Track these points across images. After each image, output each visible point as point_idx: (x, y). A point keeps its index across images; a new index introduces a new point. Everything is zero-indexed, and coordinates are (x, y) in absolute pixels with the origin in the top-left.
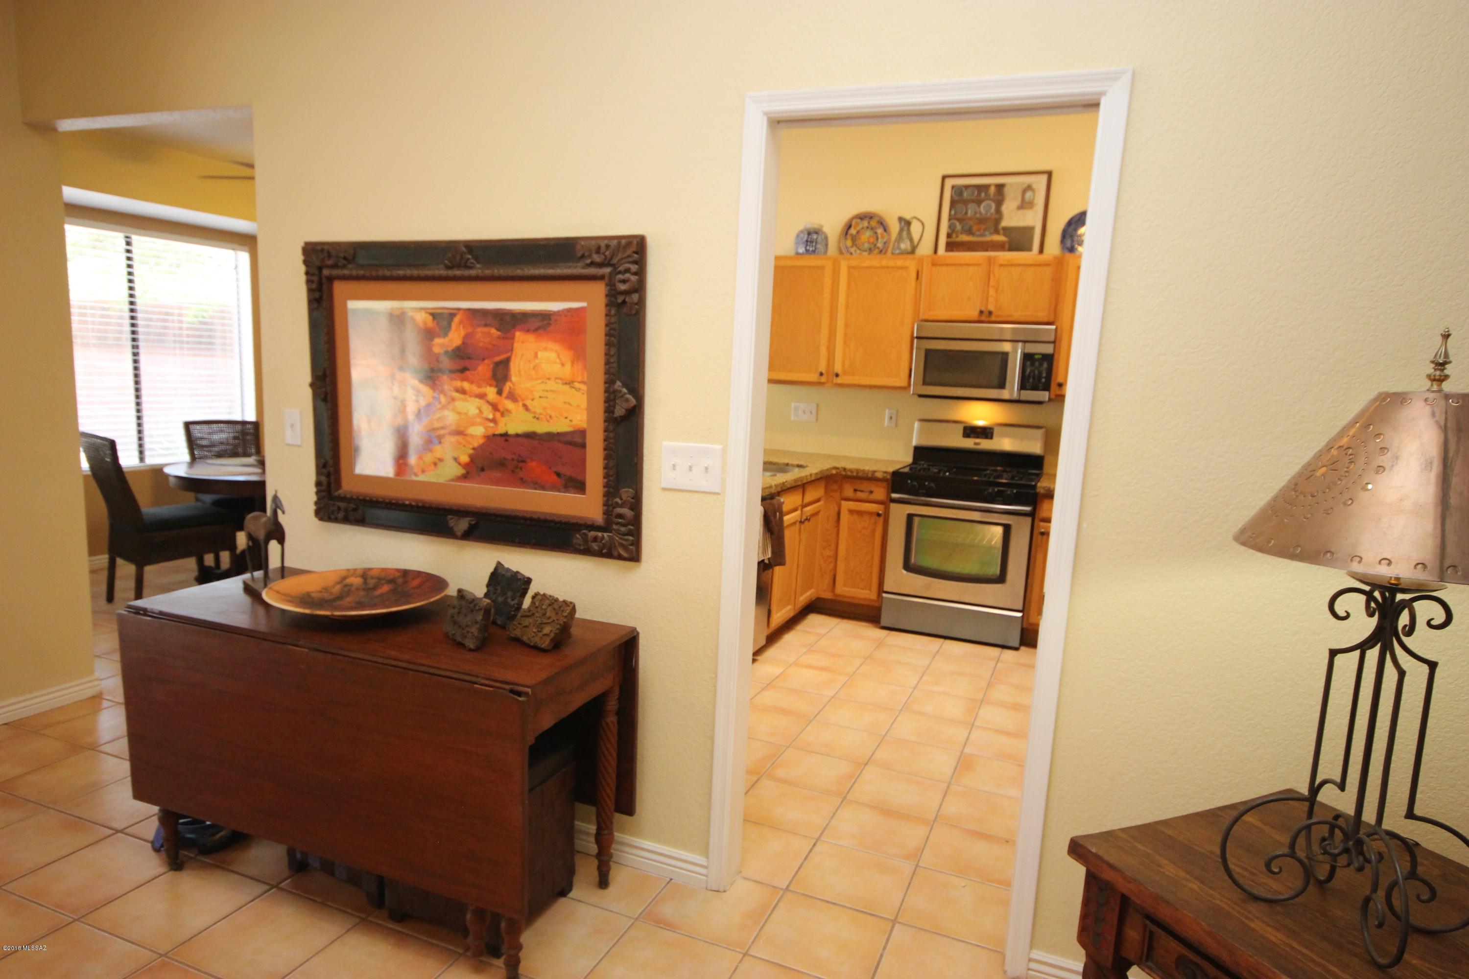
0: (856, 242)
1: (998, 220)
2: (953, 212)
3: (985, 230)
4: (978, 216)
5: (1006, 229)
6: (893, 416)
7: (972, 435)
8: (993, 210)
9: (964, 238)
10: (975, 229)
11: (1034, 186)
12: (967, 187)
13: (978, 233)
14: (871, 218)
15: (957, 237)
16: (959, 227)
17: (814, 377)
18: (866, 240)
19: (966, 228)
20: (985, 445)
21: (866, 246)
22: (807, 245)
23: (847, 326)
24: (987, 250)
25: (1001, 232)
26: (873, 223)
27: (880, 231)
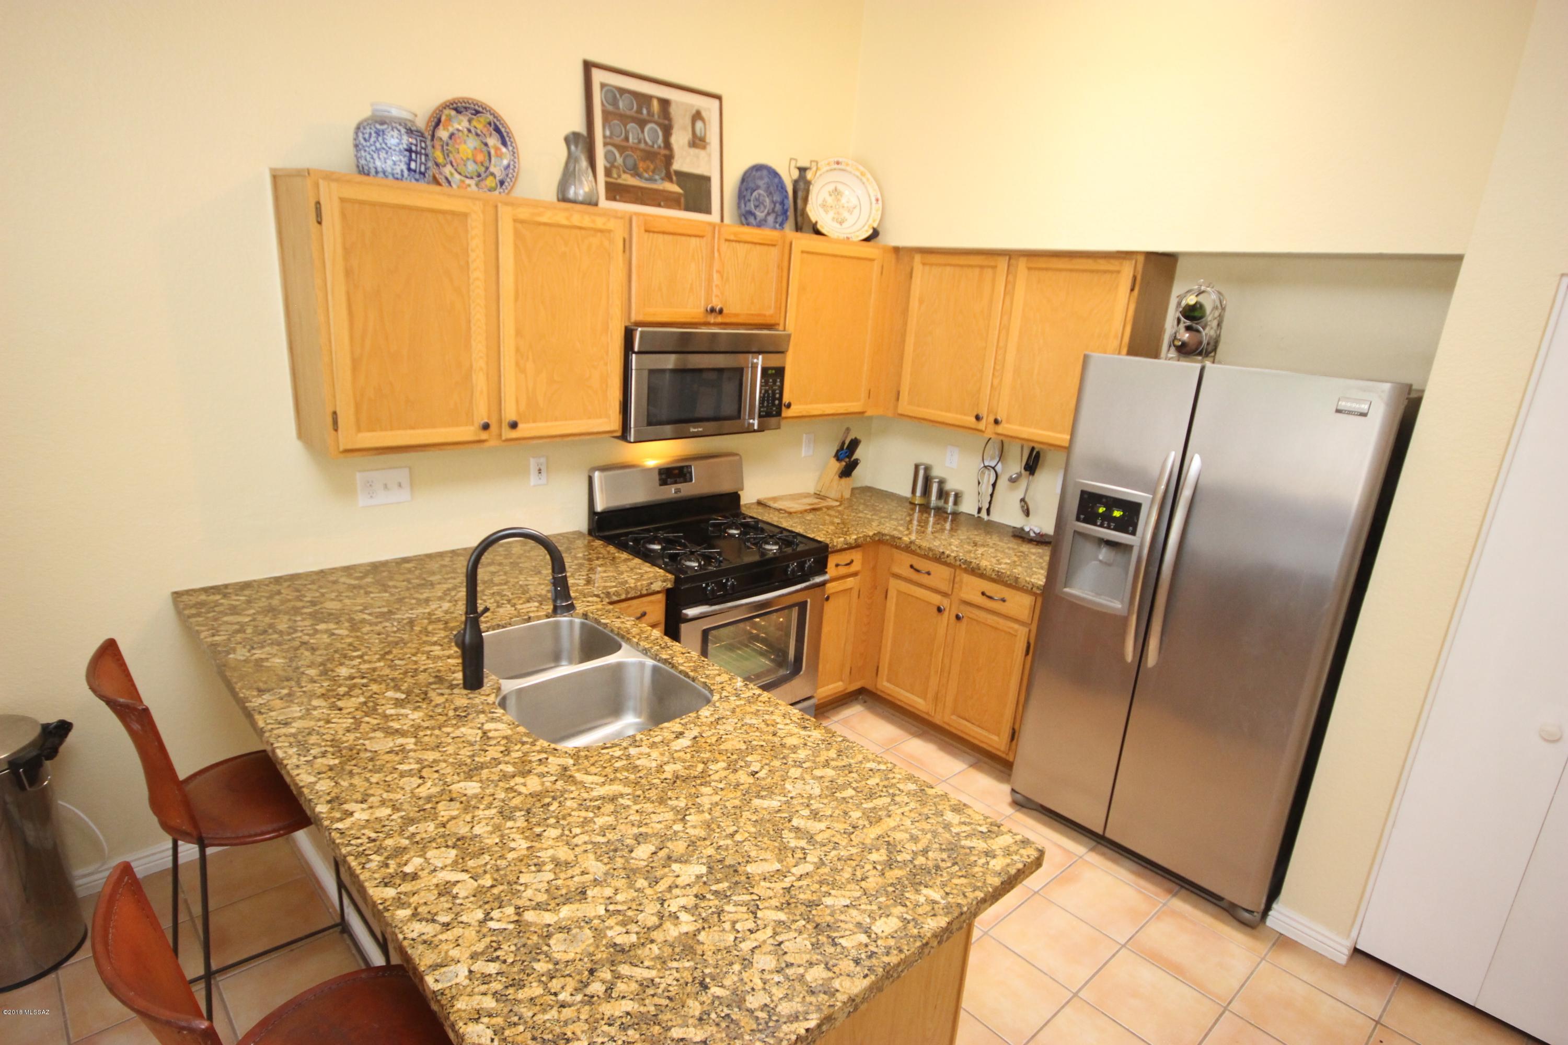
0: (451, 157)
1: (669, 159)
2: (608, 133)
3: (653, 172)
4: (642, 146)
5: (679, 174)
6: (542, 468)
7: (669, 481)
8: (660, 141)
9: (628, 180)
10: (641, 165)
11: (704, 114)
12: (622, 91)
13: (646, 175)
14: (477, 112)
15: (619, 176)
16: (619, 160)
17: (467, 432)
18: (470, 156)
19: (630, 162)
20: (686, 490)
21: (471, 167)
22: (410, 159)
23: (519, 333)
24: (659, 206)
25: (674, 178)
26: (479, 124)
27: (493, 141)
